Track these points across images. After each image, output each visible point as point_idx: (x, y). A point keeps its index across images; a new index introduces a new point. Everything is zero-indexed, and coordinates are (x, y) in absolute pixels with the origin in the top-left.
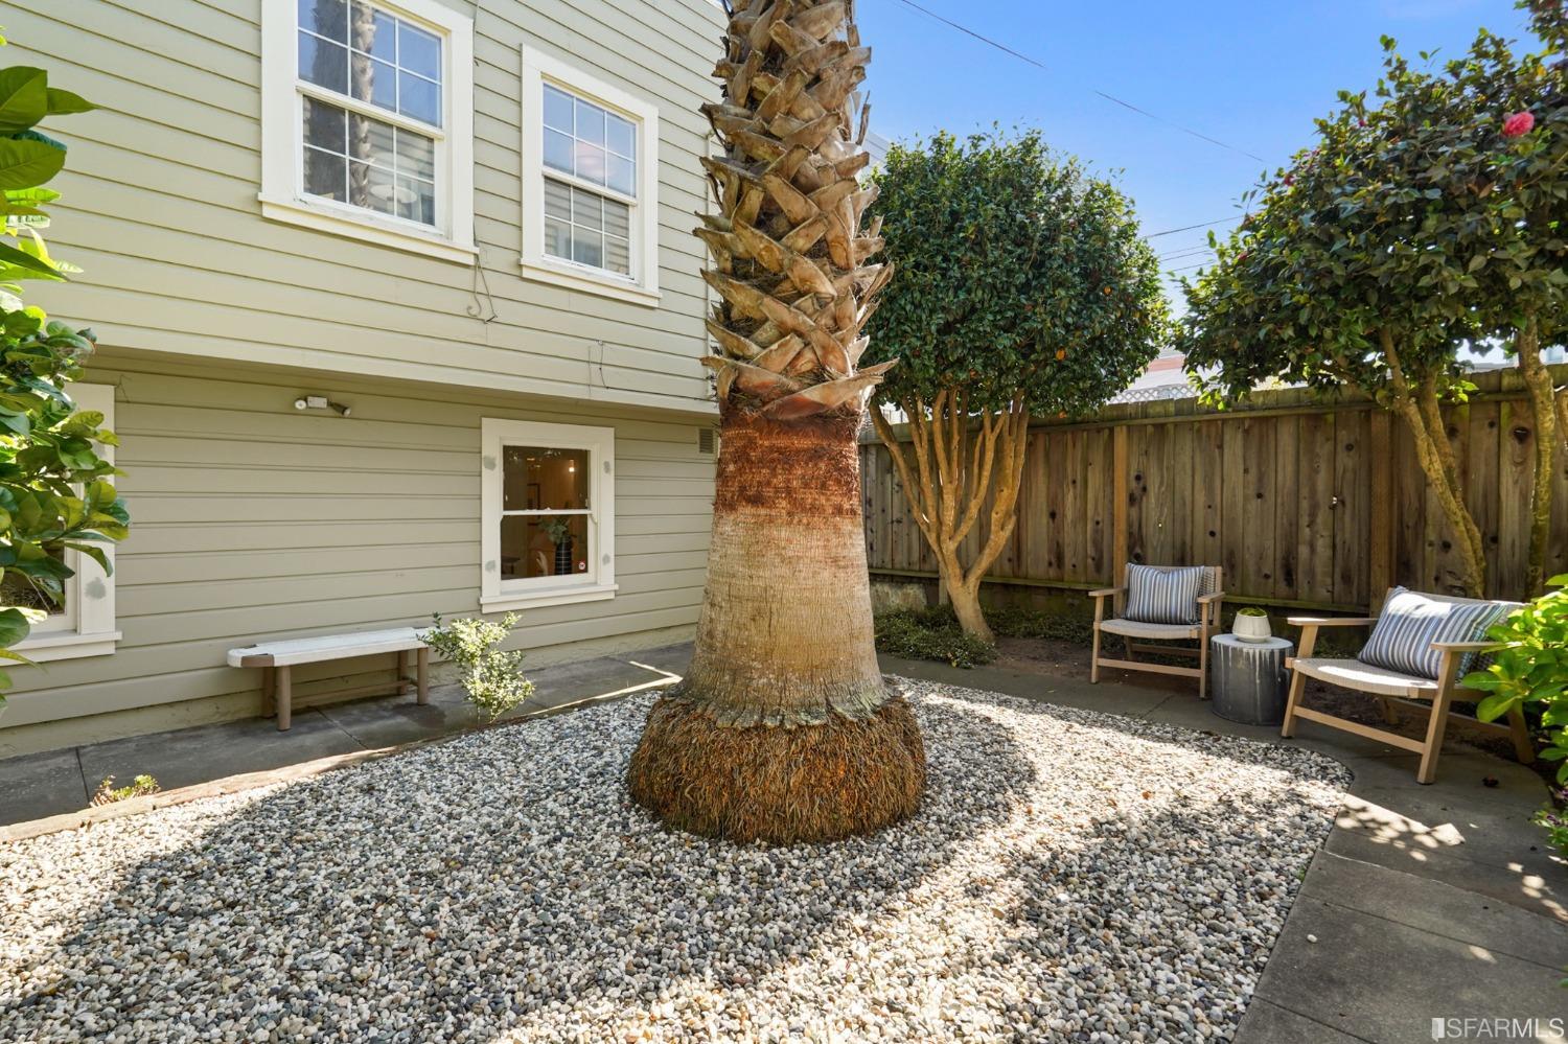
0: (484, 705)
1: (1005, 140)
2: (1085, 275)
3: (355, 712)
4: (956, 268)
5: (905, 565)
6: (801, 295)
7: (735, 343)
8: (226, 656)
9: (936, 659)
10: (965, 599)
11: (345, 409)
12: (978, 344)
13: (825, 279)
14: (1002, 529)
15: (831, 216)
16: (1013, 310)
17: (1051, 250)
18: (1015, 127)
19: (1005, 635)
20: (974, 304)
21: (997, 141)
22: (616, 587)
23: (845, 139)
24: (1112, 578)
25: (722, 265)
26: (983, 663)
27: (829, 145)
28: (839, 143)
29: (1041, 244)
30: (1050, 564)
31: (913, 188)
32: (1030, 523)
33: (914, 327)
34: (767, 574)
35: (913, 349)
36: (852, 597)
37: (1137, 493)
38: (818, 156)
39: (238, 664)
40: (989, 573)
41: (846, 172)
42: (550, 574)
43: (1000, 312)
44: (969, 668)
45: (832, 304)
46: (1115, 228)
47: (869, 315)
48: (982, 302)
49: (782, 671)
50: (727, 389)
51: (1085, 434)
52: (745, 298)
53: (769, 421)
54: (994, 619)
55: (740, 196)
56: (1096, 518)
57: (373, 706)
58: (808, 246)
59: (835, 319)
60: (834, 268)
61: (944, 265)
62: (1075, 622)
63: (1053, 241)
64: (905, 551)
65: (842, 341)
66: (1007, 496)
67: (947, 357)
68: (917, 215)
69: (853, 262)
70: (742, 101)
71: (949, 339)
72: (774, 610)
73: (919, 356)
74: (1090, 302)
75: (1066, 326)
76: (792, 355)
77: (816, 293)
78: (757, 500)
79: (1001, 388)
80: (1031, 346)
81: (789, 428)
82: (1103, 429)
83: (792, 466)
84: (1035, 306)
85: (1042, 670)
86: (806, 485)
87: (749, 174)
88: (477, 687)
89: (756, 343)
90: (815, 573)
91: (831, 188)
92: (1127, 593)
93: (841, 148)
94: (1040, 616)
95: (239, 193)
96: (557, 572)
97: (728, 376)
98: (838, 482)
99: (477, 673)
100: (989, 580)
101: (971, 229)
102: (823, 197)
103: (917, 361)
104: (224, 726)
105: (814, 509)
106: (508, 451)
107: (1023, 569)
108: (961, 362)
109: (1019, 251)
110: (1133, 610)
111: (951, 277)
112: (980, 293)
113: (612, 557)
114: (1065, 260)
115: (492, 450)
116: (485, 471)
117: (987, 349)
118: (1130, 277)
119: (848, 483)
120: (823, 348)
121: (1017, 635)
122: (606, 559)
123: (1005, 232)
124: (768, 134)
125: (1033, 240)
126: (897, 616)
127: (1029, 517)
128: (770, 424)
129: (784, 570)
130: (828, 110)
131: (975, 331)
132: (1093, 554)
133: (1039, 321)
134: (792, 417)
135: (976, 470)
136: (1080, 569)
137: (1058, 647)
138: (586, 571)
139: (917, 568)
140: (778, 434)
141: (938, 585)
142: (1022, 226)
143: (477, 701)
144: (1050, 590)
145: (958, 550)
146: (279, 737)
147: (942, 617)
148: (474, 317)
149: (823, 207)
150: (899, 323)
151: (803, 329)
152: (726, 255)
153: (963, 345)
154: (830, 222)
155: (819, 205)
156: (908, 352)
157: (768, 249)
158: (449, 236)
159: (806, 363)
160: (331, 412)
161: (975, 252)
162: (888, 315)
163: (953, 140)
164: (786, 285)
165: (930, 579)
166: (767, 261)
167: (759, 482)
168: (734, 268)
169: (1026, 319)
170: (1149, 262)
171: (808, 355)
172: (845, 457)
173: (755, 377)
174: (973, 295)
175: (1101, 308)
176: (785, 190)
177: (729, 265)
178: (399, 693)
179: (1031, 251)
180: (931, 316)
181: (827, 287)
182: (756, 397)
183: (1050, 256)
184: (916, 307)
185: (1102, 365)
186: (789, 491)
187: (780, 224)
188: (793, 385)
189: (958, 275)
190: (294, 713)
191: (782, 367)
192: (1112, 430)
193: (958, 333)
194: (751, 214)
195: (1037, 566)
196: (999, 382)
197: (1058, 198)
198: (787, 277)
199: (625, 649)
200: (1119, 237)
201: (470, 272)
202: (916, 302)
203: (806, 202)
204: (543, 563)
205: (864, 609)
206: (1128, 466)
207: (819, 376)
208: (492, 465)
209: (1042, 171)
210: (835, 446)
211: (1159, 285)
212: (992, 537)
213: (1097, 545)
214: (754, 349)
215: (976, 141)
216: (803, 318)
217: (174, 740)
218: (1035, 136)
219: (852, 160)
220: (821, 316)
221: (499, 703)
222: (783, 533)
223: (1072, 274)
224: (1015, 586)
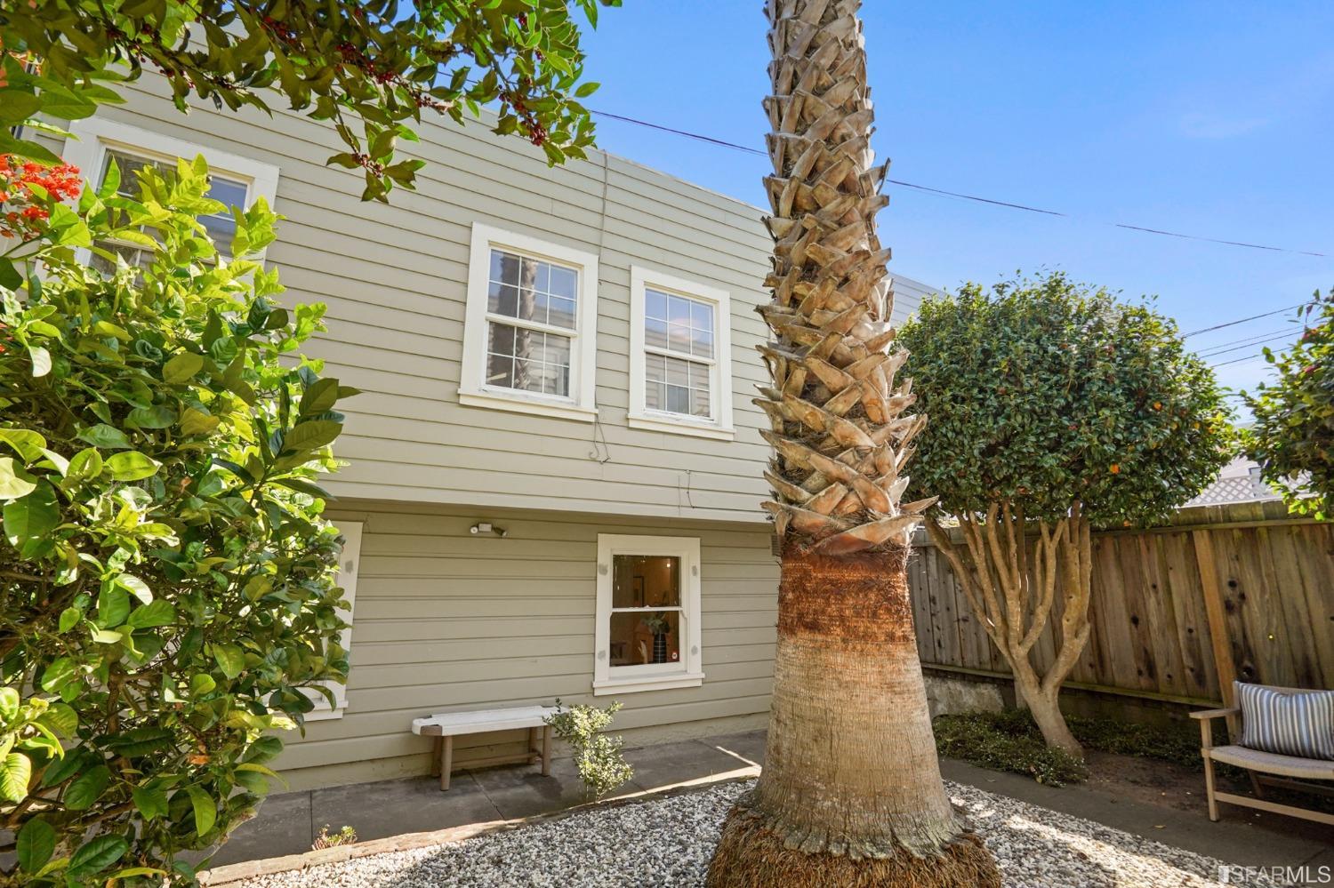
0: (591, 783)
1: (1031, 283)
2: (1130, 394)
3: (496, 778)
4: (992, 398)
5: (976, 664)
6: (843, 449)
7: (789, 490)
8: (411, 725)
9: (1018, 772)
10: (1044, 706)
11: (503, 531)
12: (1023, 463)
13: (864, 435)
14: (1076, 636)
15: (865, 384)
16: (1057, 431)
17: (1089, 374)
18: (1037, 274)
19: (1096, 748)
20: (1014, 428)
21: (1021, 286)
22: (703, 676)
23: (874, 320)
24: (1219, 693)
25: (776, 427)
26: (1073, 782)
27: (860, 328)
28: (869, 325)
29: (1077, 370)
30: (1140, 673)
31: (945, 334)
32: (1109, 627)
33: (958, 451)
34: (826, 696)
35: (958, 470)
36: (911, 723)
37: (1234, 600)
38: (851, 337)
39: (417, 732)
40: (1070, 677)
41: (874, 348)
42: (649, 663)
43: (1042, 433)
44: (1057, 786)
45: (871, 454)
46: (1155, 349)
47: (906, 459)
48: (1023, 426)
49: (845, 796)
50: (784, 529)
51: (1159, 538)
52: (796, 453)
53: (821, 556)
54: (1083, 729)
55: (788, 374)
56: (1188, 626)
57: (508, 773)
58: (847, 409)
59: (875, 466)
60: (871, 424)
61: (981, 396)
62: (1180, 741)
63: (1090, 367)
64: (975, 650)
65: (883, 485)
66: (1077, 603)
67: (993, 476)
68: (951, 355)
69: (888, 417)
70: (787, 302)
71: (993, 461)
72: (835, 733)
73: (964, 477)
74: (1139, 418)
75: (1117, 443)
76: (838, 499)
77: (856, 447)
78: (813, 627)
79: (1055, 501)
80: (1081, 462)
81: (839, 562)
82: (1180, 533)
83: (844, 597)
84: (1079, 425)
85: (1146, 797)
86: (858, 614)
87: (794, 356)
88: (587, 767)
89: (807, 489)
90: (871, 698)
91: (863, 362)
92: (1240, 715)
93: (871, 328)
94: (1136, 729)
95: (444, 390)
96: (655, 661)
97: (784, 518)
98: (888, 610)
99: (587, 754)
100: (1069, 685)
101: (1004, 364)
102: (857, 369)
103: (964, 481)
104: (405, 781)
105: (866, 637)
106: (618, 559)
107: (1109, 674)
108: (1008, 480)
109: (1055, 378)
110: (1251, 736)
111: (988, 406)
112: (1019, 418)
113: (699, 647)
114: (1106, 382)
115: (605, 559)
116: (599, 576)
117: (1034, 467)
118: (1181, 393)
119: (898, 611)
120: (866, 493)
121: (1111, 749)
122: (694, 650)
123: (1039, 363)
124: (808, 325)
125: (1067, 366)
126: (972, 719)
127: (1108, 621)
128: (821, 558)
129: (842, 694)
130: (858, 302)
131: (1019, 452)
132: (1191, 665)
133: (1085, 438)
134: (842, 552)
135: (1039, 577)
136: (1177, 679)
137: (1163, 770)
138: (678, 660)
139: (989, 667)
140: (830, 567)
141: (1013, 687)
142: (1055, 357)
143: (586, 780)
144: (1144, 702)
145: (1031, 656)
146: (440, 796)
147: (1019, 723)
148: (594, 460)
149: (858, 377)
150: (942, 448)
151: (846, 477)
152: (779, 419)
153: (1008, 465)
154: (864, 389)
155: (854, 375)
156: (953, 474)
157: (812, 414)
158: (578, 404)
159: (851, 505)
160: (494, 534)
161: (1010, 383)
162: (932, 442)
163: (979, 290)
164: (830, 442)
165: (1005, 680)
166: (811, 423)
167: (815, 611)
168: (785, 429)
169: (1071, 439)
170: (1201, 375)
171: (853, 499)
172: (893, 587)
173: (806, 519)
174: (1013, 420)
175: (1153, 424)
176: (824, 367)
177: (781, 427)
178: (528, 763)
179: (1067, 377)
180: (973, 440)
181: (865, 441)
182: (808, 535)
183: (1089, 379)
184: (957, 434)
185: (1163, 477)
186: (842, 619)
187: (821, 393)
188: (841, 525)
189: (996, 404)
190: (454, 775)
191: (830, 510)
192: (1190, 534)
193: (1002, 455)
194: (797, 387)
195: (1124, 672)
196: (1051, 495)
197: (1090, 328)
198: (830, 435)
199: (711, 733)
200: (1161, 356)
201: (592, 427)
202: (958, 429)
203: (843, 375)
204: (644, 650)
205: (924, 735)
206: (1218, 573)
207: (863, 516)
208: (604, 571)
209: (1070, 307)
210: (884, 578)
211: (1217, 394)
212: (1066, 644)
213: (1195, 654)
214: (805, 495)
215: (1000, 289)
216: (845, 468)
217: (371, 791)
218: (1058, 277)
219: (880, 337)
220: (862, 464)
221: (604, 784)
222: (839, 659)
223: (1118, 395)
224: (1101, 695)
